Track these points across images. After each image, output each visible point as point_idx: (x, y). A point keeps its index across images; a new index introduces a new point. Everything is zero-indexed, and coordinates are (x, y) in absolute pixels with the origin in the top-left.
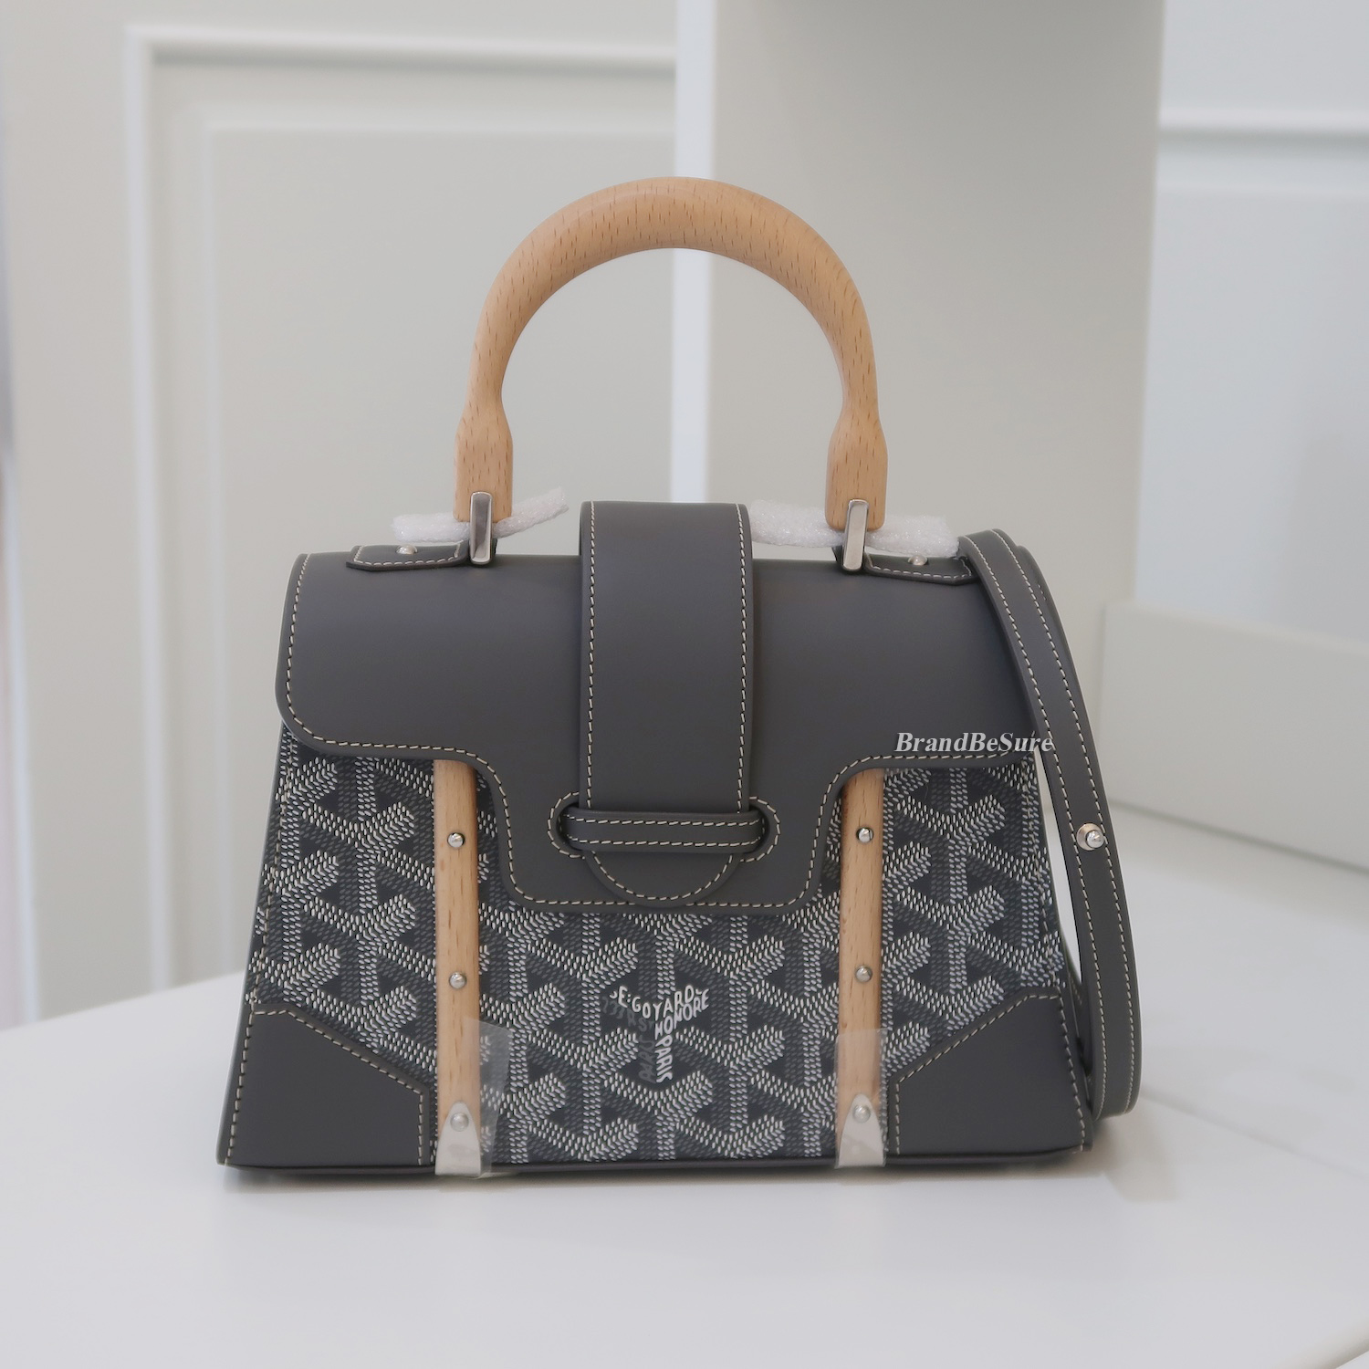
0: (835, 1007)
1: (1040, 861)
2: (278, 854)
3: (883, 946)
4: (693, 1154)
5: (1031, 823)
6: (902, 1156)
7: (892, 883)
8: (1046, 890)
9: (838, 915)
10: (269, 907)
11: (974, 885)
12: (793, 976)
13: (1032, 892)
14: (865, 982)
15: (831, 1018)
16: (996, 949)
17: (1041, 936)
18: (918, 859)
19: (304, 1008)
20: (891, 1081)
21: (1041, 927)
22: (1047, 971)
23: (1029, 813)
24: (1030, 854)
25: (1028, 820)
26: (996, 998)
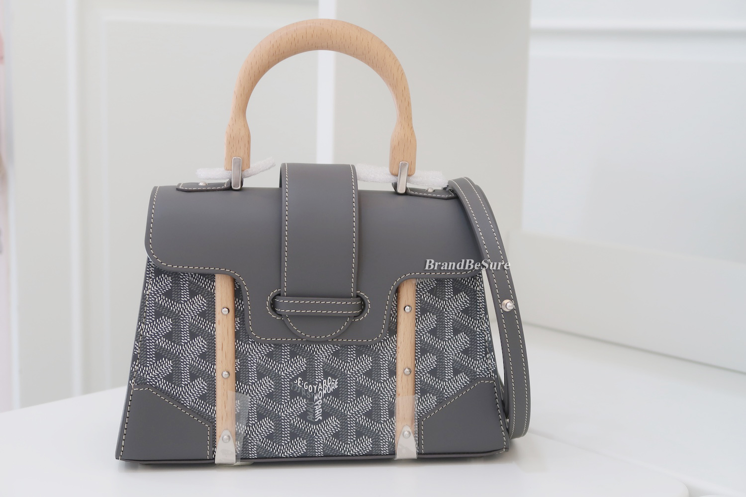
0: (394, 387)
1: (485, 321)
2: (145, 318)
3: (416, 359)
4: (331, 454)
5: (481, 304)
6: (424, 454)
7: (420, 331)
8: (488, 334)
9: (396, 346)
10: (141, 341)
11: (456, 332)
12: (376, 373)
13: (481, 335)
14: (408, 375)
15: (393, 392)
16: (466, 361)
17: (486, 355)
18: (431, 320)
19: (156, 387)
20: (419, 421)
21: (486, 351)
22: (488, 370)
23: (480, 300)
24: (481, 318)
25: (480, 303)
26: (466, 382)
